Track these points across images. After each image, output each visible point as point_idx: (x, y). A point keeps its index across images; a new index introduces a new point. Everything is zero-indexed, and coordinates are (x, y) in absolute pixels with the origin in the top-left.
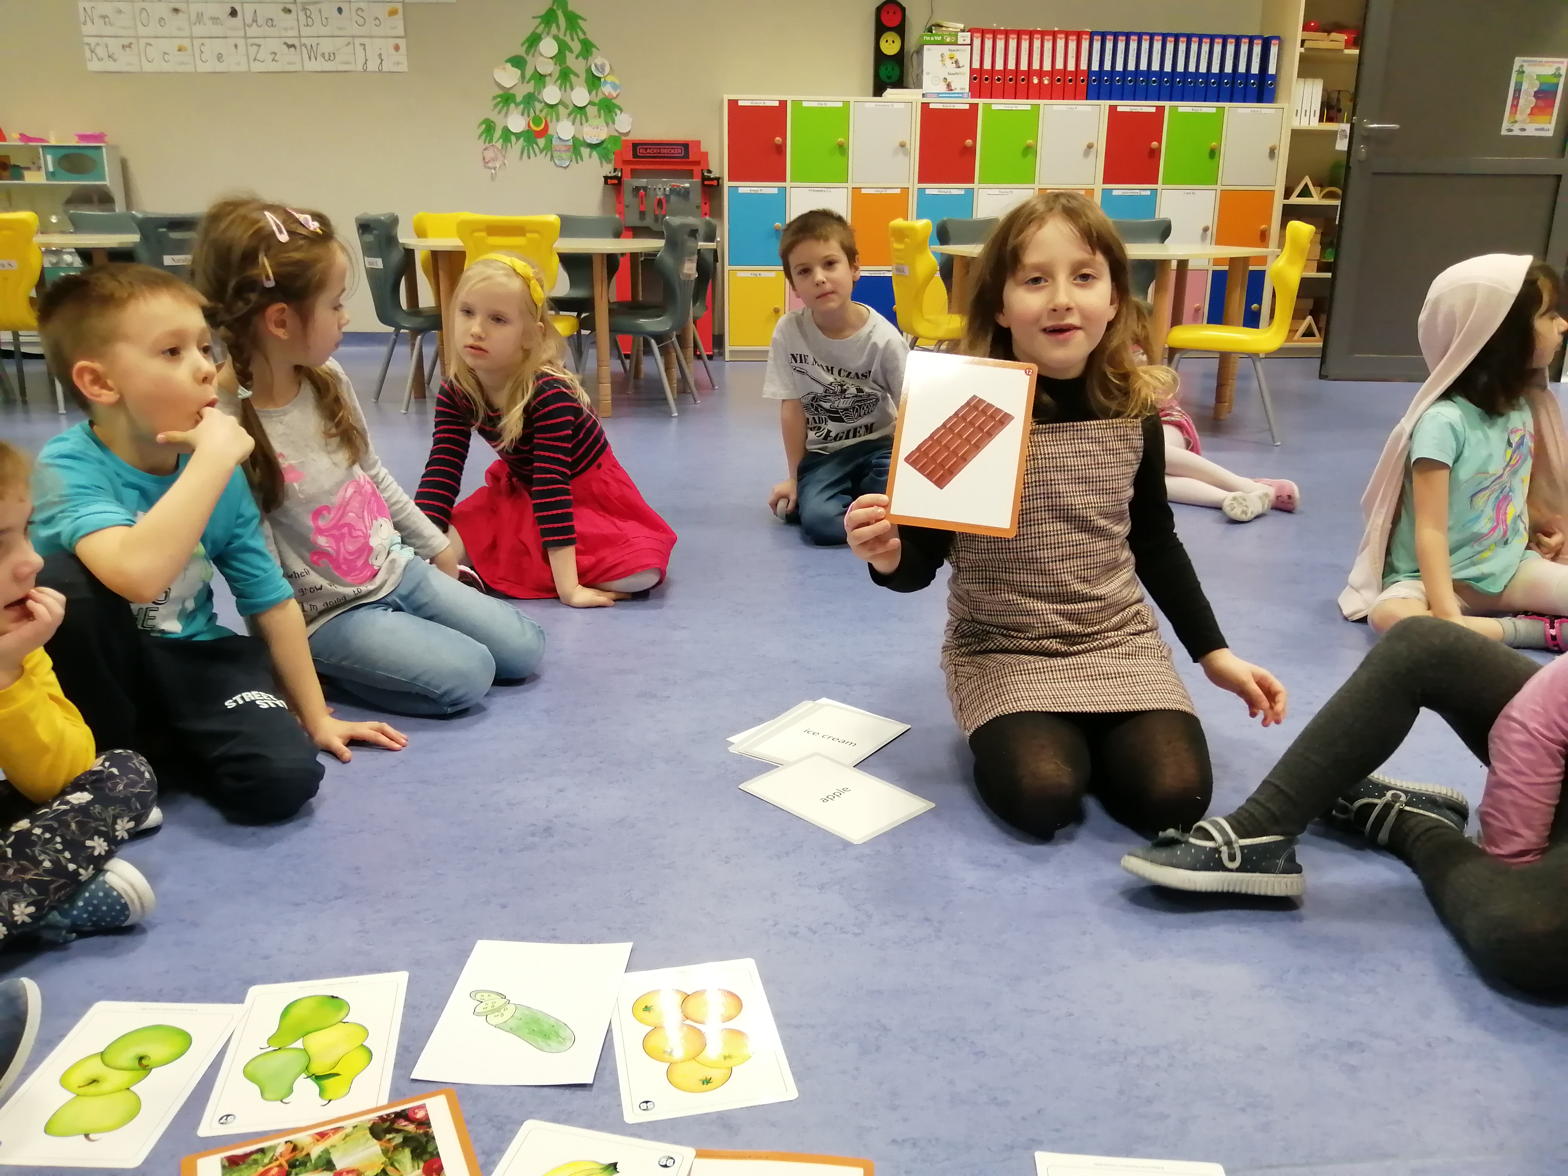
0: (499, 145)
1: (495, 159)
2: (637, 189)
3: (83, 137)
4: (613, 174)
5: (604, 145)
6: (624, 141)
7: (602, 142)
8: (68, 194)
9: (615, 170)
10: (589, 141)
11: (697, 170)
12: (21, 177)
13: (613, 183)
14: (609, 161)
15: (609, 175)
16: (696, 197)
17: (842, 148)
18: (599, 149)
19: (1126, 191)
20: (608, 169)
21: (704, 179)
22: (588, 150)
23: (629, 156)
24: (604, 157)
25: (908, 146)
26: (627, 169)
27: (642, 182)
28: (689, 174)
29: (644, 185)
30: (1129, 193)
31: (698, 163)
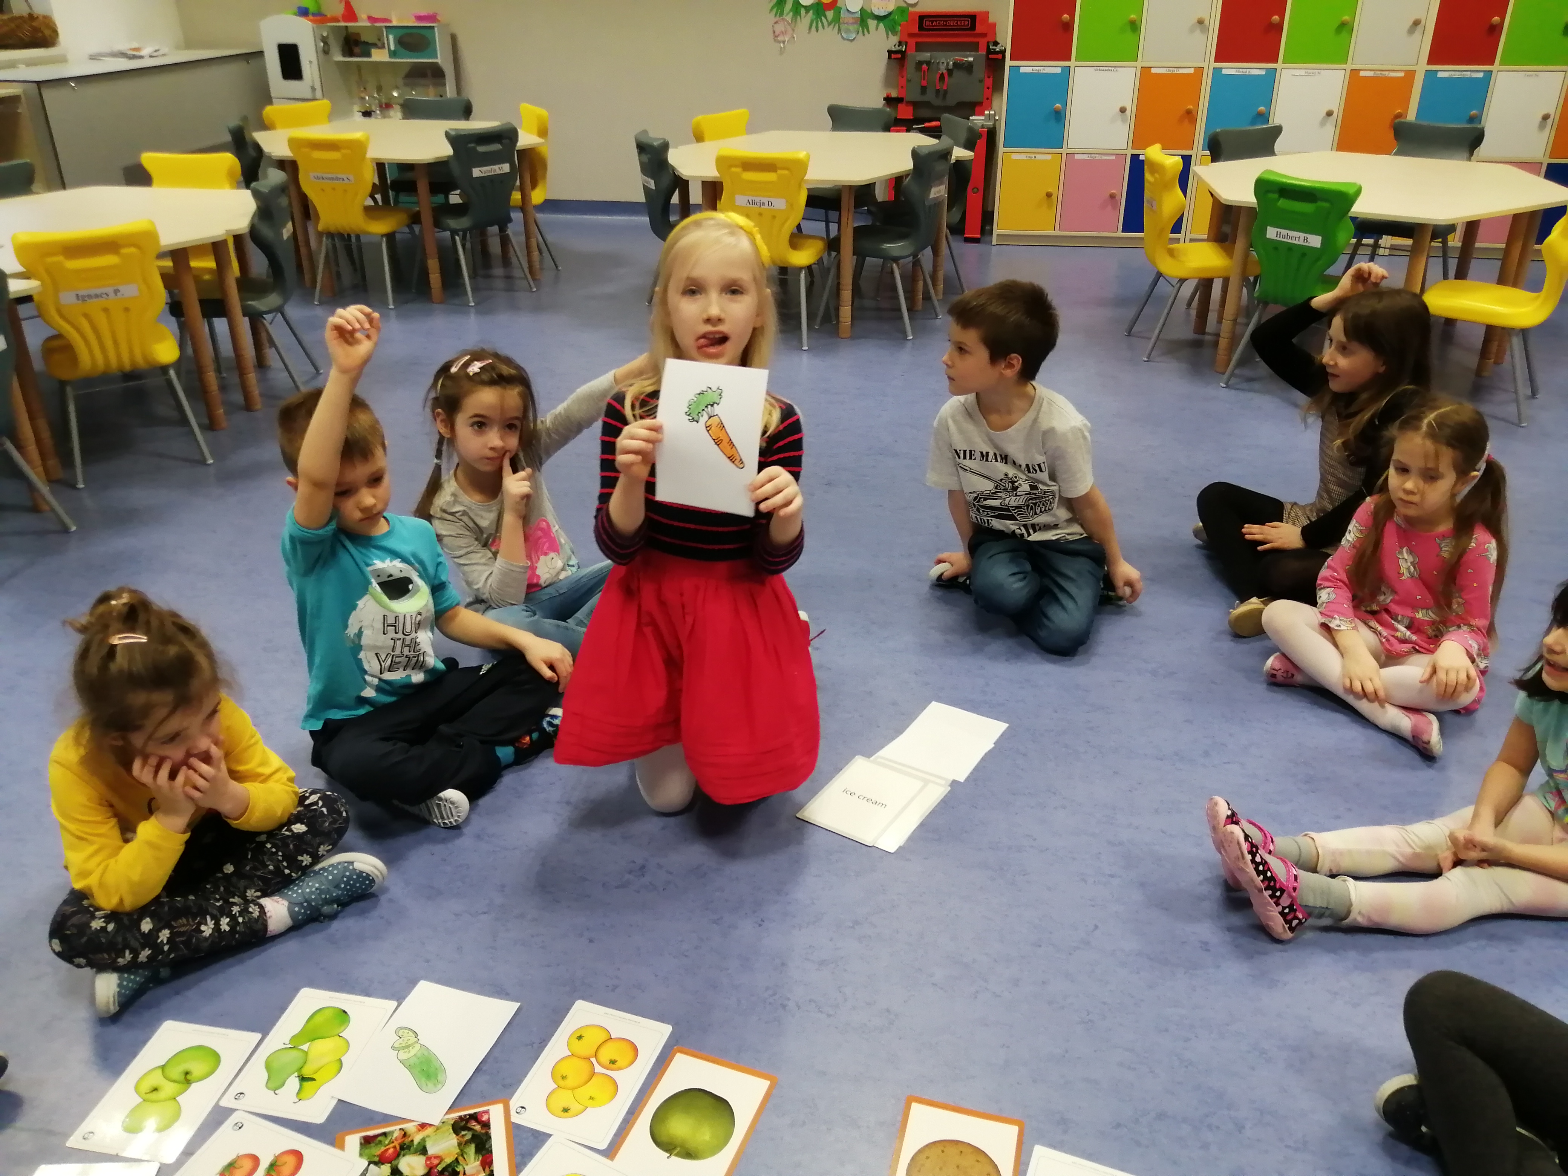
0: (789, 18)
1: (783, 33)
2: (920, 63)
3: (419, 18)
4: (897, 48)
5: (892, 17)
6: (911, 14)
7: (890, 14)
8: (406, 70)
9: (900, 43)
10: (876, 13)
11: (983, 42)
12: (369, 55)
13: (897, 58)
14: (894, 33)
15: (894, 49)
16: (980, 72)
17: (1134, 26)
18: (887, 20)
19: (1454, 73)
20: (892, 42)
21: (989, 52)
22: (875, 22)
23: (915, 30)
24: (890, 29)
25: (1207, 22)
26: (912, 42)
27: (926, 56)
28: (974, 47)
29: (929, 60)
30: (1457, 75)
31: (984, 35)
